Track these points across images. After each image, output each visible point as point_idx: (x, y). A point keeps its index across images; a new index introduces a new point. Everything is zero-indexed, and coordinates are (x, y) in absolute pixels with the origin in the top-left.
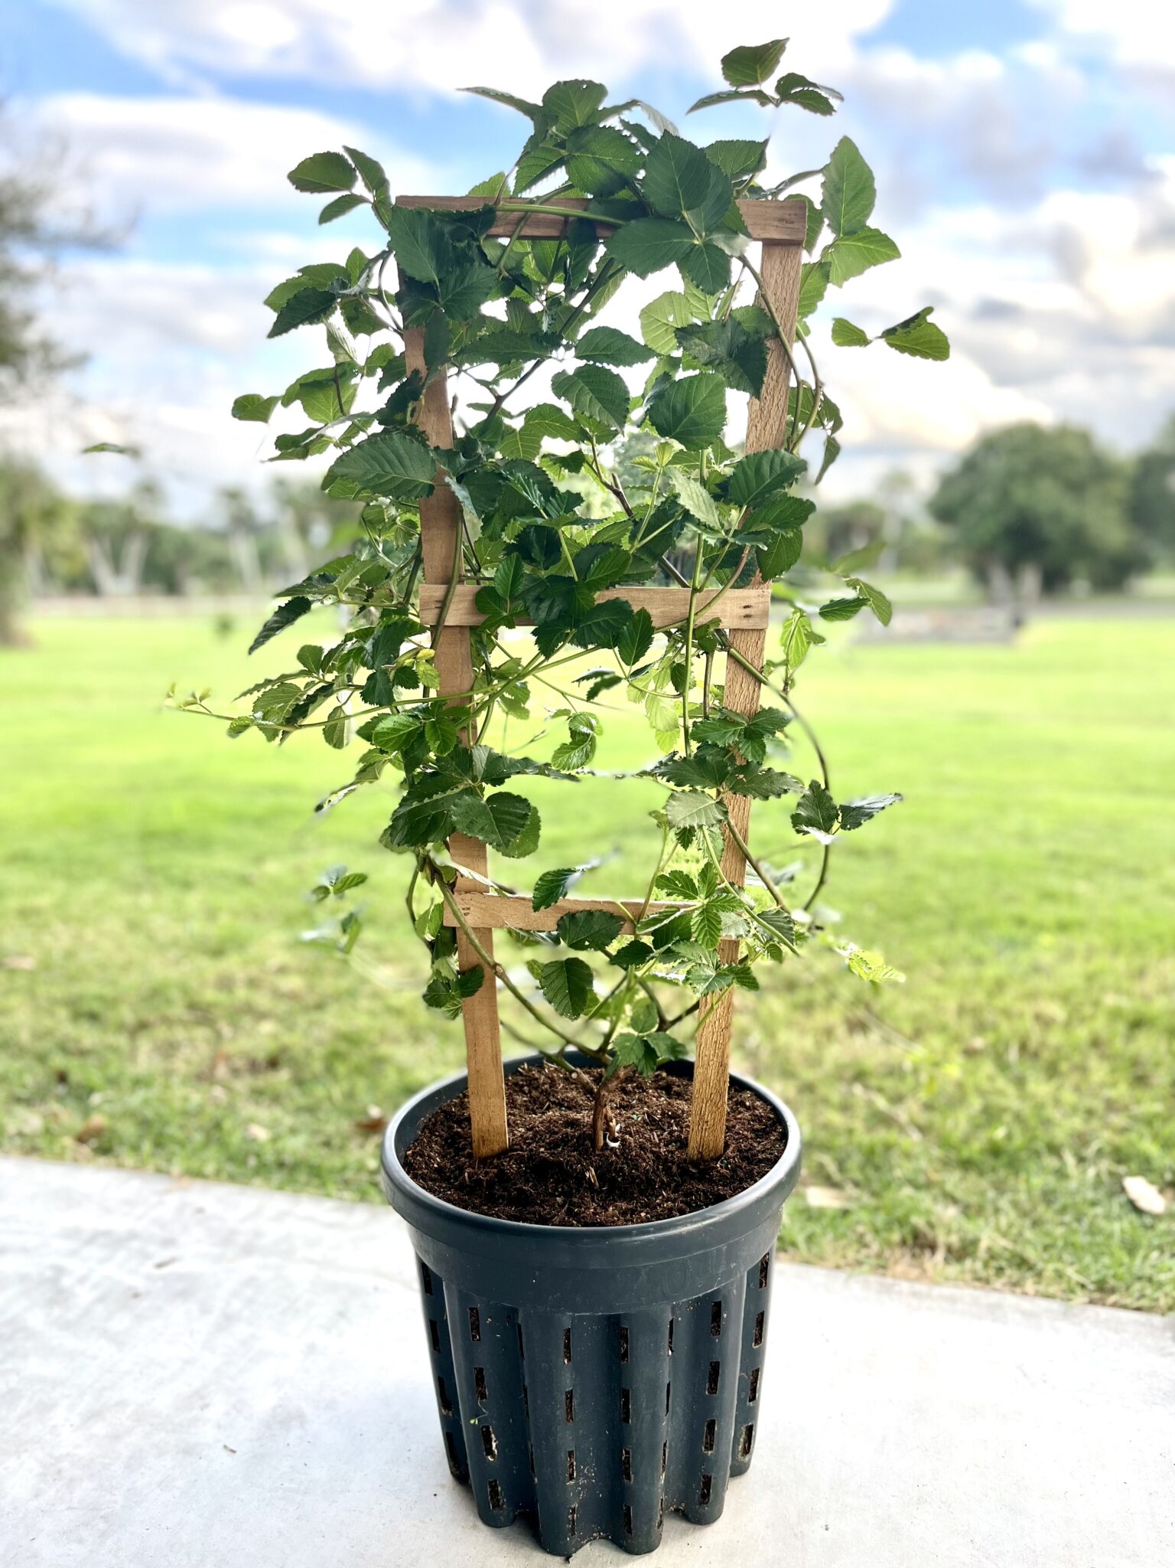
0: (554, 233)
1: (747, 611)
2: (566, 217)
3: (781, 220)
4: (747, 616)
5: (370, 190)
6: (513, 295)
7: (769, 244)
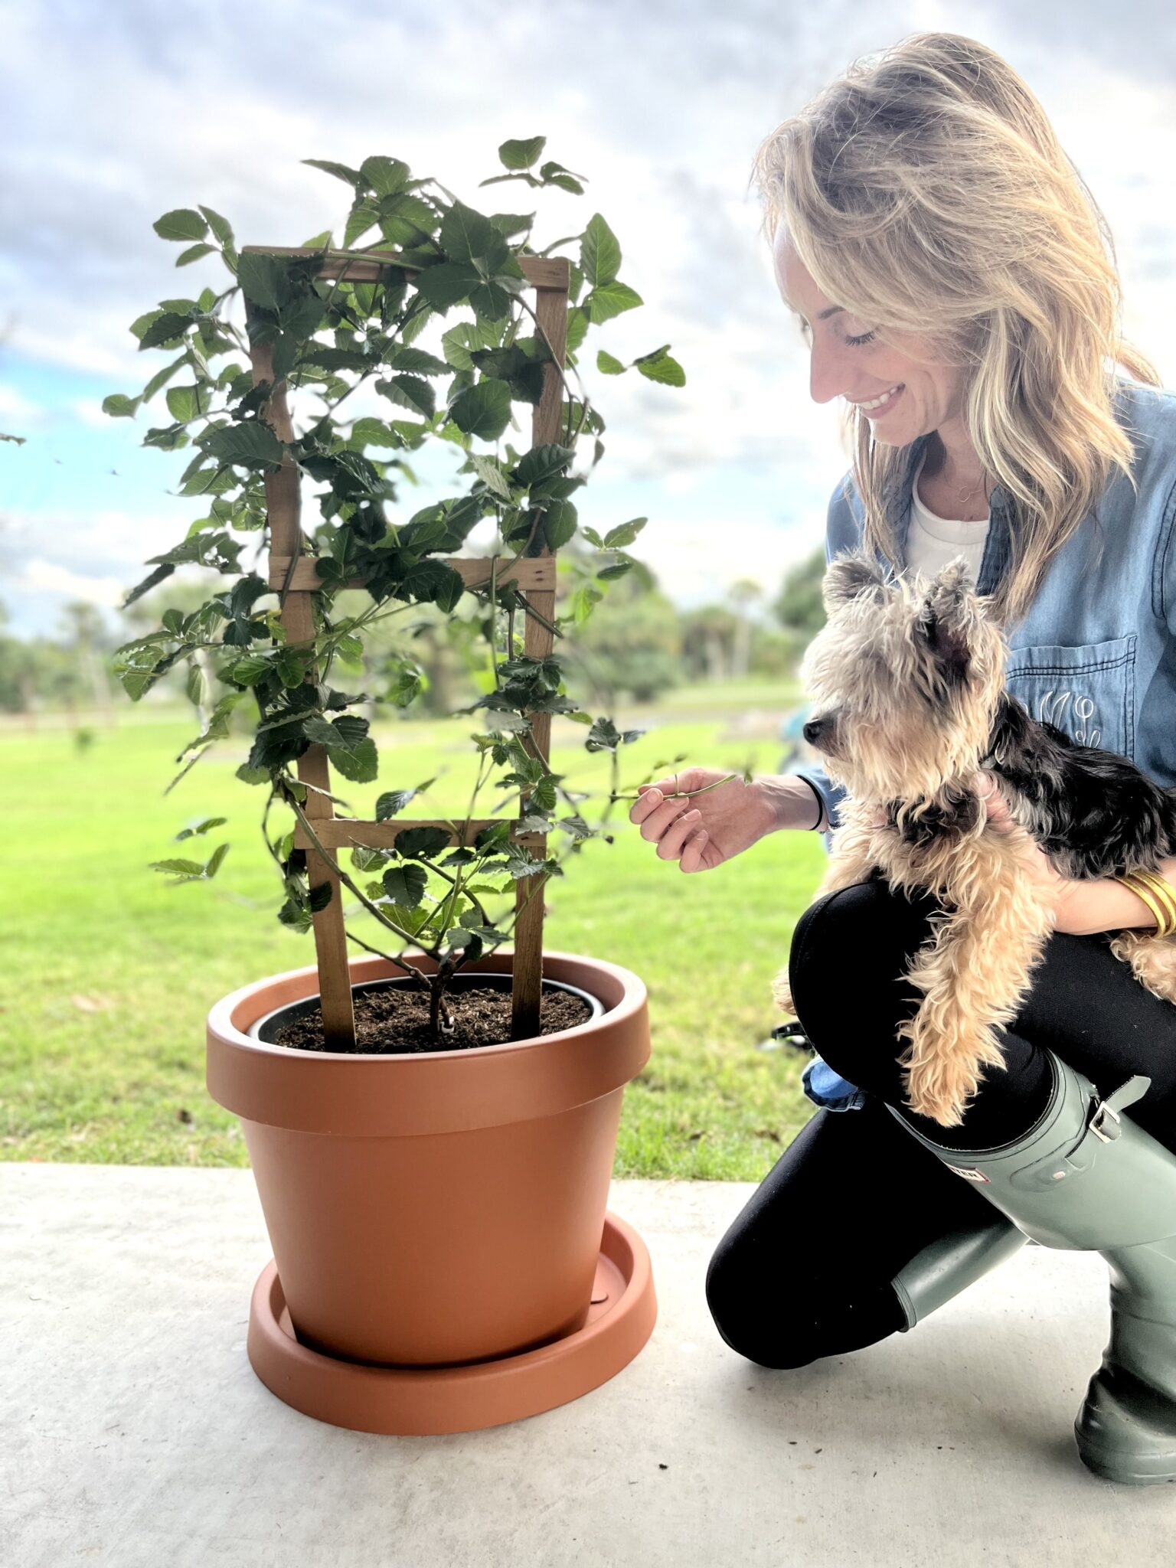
0: (372, 277)
1: (539, 576)
2: (381, 264)
3: (550, 272)
4: (540, 580)
5: (220, 241)
6: (340, 326)
7: (542, 291)
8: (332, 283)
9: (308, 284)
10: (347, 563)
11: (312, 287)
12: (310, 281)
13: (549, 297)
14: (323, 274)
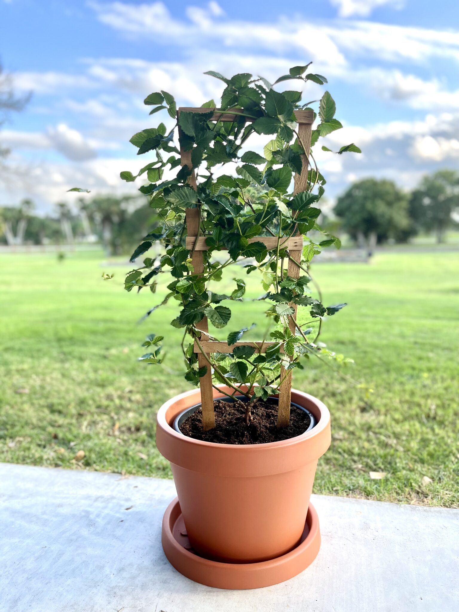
1: (296, 244)
3: (305, 117)
4: (296, 246)
5: (168, 104)
6: (216, 139)
7: (301, 124)
8: (215, 122)
9: (206, 123)
10: (219, 241)
11: (207, 124)
12: (206, 122)
13: (304, 127)
14: (211, 119)
